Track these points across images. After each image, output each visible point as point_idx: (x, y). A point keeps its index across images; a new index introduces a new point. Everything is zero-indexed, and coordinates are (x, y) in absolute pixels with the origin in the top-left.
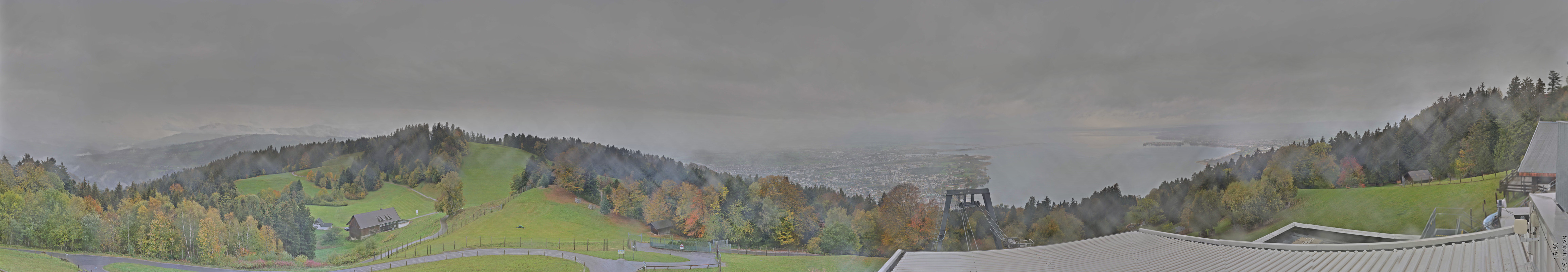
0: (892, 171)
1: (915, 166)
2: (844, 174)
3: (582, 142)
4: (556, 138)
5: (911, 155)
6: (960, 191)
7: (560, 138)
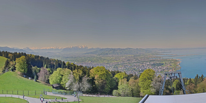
0: (144, 65)
1: (152, 63)
2: (126, 66)
3: (26, 54)
4: (16, 53)
5: (151, 59)
6: (170, 72)
7: (18, 53)
